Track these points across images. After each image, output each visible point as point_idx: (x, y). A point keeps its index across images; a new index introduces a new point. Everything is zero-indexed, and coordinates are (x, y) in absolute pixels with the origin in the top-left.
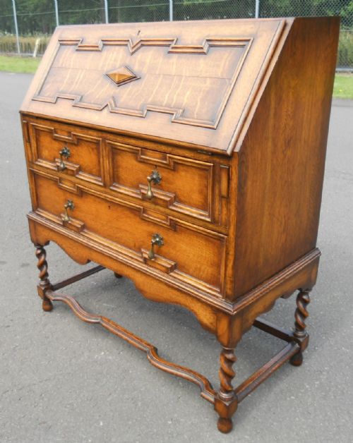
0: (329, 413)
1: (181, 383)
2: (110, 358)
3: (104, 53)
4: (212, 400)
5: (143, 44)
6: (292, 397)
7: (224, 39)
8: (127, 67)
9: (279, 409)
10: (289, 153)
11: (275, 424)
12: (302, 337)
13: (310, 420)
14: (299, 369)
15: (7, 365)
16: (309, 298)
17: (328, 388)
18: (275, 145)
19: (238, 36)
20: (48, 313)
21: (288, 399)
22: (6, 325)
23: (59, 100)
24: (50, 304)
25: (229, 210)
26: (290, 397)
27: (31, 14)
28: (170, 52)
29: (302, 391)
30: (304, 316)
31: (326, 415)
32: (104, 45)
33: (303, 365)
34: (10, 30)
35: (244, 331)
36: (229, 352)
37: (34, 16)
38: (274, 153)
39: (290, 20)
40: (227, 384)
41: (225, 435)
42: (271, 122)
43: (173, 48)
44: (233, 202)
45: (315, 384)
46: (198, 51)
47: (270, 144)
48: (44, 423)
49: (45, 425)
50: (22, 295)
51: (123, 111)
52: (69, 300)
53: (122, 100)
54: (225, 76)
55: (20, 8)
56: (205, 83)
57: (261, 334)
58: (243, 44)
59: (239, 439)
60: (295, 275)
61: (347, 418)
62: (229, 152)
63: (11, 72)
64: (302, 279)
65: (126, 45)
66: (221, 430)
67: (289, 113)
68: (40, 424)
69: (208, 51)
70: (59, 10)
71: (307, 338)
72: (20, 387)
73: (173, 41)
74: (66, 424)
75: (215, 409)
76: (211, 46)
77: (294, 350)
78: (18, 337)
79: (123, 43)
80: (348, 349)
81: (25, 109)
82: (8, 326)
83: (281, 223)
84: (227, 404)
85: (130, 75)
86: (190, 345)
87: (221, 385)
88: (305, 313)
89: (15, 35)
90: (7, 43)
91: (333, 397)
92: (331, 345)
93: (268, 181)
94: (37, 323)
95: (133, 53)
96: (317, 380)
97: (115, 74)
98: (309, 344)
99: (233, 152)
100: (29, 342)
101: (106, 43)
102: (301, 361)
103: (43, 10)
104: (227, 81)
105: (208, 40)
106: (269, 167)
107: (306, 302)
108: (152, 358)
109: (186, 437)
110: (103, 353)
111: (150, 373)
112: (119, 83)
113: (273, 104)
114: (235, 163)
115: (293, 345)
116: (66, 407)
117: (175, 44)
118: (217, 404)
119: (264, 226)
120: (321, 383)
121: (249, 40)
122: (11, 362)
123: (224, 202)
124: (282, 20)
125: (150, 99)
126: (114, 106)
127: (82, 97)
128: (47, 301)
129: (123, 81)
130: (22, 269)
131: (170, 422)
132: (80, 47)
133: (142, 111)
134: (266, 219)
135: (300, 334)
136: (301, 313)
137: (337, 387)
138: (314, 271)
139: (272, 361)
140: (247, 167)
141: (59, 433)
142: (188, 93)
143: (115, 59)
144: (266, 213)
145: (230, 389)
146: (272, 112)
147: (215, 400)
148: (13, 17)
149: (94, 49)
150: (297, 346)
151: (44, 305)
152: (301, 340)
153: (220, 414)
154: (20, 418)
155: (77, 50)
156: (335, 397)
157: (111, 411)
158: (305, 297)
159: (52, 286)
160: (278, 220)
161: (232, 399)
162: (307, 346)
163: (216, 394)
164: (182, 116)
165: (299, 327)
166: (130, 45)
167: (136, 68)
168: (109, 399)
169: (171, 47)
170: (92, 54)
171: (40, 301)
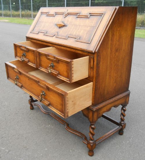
0: (131, 153)
1: (77, 138)
2: (52, 127)
3: (56, 17)
4: (86, 143)
5: (69, 14)
6: (118, 146)
7: (95, 13)
8: (63, 22)
9: (112, 150)
10: (117, 54)
11: (110, 155)
12: (123, 124)
13: (123, 155)
14: (122, 136)
15: (15, 127)
16: (126, 109)
17: (132, 144)
18: (111, 50)
19: (100, 12)
20: (32, 110)
21: (116, 146)
22: (16, 113)
23: (39, 33)
24: (33, 107)
25: (93, 72)
26: (117, 146)
27: (38, 4)
28: (77, 17)
29: (122, 144)
30: (124, 116)
31: (130, 153)
32: (56, 14)
33: (123, 135)
34: (30, 10)
35: (98, 117)
36: (93, 125)
37: (39, 5)
38: (111, 53)
39: (117, 7)
40: (92, 137)
41: (90, 157)
42: (110, 42)
43: (78, 16)
44: (95, 70)
45: (127, 142)
46: (86, 17)
47: (109, 50)
48: (26, 147)
49: (26, 148)
50: (23, 103)
51: (60, 37)
52: (40, 106)
53: (60, 33)
54: (94, 26)
55: (34, 2)
56: (88, 28)
57: (109, 122)
58: (101, 15)
59: (96, 159)
60: (119, 99)
61: (138, 155)
62: (93, 52)
63: (28, 25)
64: (122, 101)
65: (63, 15)
66: (89, 155)
67: (117, 39)
68: (24, 148)
69: (90, 17)
70: (48, 3)
71: (125, 125)
72: (19, 134)
73: (78, 13)
74: (33, 148)
75: (87, 147)
76: (91, 15)
77: (120, 128)
78: (20, 118)
79: (62, 14)
80: (142, 130)
81: (28, 36)
82: (17, 114)
83: (114, 79)
84: (92, 145)
85: (64, 25)
86: (82, 125)
87: (90, 138)
88: (124, 115)
89: (31, 12)
90: (28, 14)
91: (133, 147)
92: (135, 129)
93: (109, 63)
94: (27, 113)
95: (65, 17)
96: (128, 140)
97: (58, 24)
98: (126, 126)
99: (95, 52)
100: (24, 120)
101: (57, 14)
102: (123, 133)
103: (43, 3)
104: (95, 27)
105: (90, 13)
106: (109, 58)
107: (125, 111)
108: (67, 127)
109: (76, 156)
110: (50, 125)
111: (66, 133)
112: (60, 27)
113: (110, 36)
114: (95, 56)
115: (120, 126)
116: (34, 143)
117: (79, 14)
118: (88, 145)
119: (107, 79)
120: (129, 142)
121: (103, 14)
122: (16, 126)
123: (92, 69)
124: (115, 7)
125: (69, 33)
126: (57, 35)
127: (47, 32)
128: (32, 105)
129: (61, 27)
130: (24, 94)
131: (71, 151)
132: (48, 15)
133: (66, 37)
134: (108, 77)
135: (122, 122)
136: (123, 115)
137: (135, 143)
138: (128, 99)
139: (111, 131)
140: (100, 57)
141: (31, 151)
142: (82, 31)
143: (59, 19)
144: (108, 75)
145: (93, 139)
146: (110, 39)
147: (88, 143)
148: (31, 5)
149: (53, 16)
150: (121, 127)
151: (31, 107)
152: (123, 125)
153: (89, 149)
154: (17, 145)
155: (47, 16)
156: (134, 147)
157: (50, 145)
158: (124, 108)
159: (34, 100)
160: (113, 78)
161: (93, 143)
162: (125, 127)
163: (88, 141)
164: (79, 39)
165: (122, 120)
166: (64, 14)
167: (66, 23)
168: (50, 141)
169: (78, 15)
170: (52, 17)
171: (29, 106)
